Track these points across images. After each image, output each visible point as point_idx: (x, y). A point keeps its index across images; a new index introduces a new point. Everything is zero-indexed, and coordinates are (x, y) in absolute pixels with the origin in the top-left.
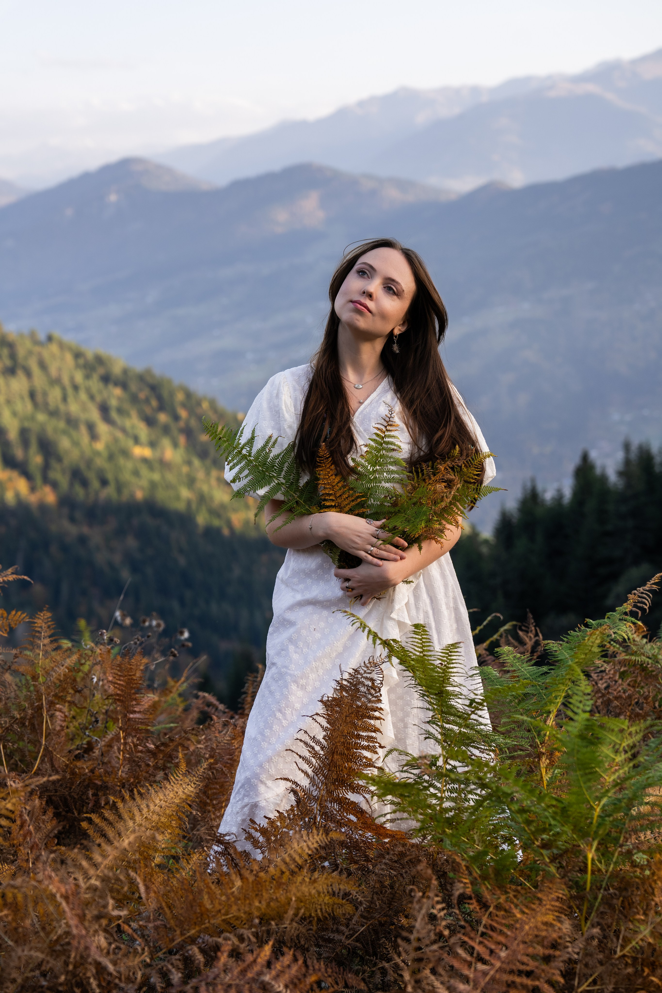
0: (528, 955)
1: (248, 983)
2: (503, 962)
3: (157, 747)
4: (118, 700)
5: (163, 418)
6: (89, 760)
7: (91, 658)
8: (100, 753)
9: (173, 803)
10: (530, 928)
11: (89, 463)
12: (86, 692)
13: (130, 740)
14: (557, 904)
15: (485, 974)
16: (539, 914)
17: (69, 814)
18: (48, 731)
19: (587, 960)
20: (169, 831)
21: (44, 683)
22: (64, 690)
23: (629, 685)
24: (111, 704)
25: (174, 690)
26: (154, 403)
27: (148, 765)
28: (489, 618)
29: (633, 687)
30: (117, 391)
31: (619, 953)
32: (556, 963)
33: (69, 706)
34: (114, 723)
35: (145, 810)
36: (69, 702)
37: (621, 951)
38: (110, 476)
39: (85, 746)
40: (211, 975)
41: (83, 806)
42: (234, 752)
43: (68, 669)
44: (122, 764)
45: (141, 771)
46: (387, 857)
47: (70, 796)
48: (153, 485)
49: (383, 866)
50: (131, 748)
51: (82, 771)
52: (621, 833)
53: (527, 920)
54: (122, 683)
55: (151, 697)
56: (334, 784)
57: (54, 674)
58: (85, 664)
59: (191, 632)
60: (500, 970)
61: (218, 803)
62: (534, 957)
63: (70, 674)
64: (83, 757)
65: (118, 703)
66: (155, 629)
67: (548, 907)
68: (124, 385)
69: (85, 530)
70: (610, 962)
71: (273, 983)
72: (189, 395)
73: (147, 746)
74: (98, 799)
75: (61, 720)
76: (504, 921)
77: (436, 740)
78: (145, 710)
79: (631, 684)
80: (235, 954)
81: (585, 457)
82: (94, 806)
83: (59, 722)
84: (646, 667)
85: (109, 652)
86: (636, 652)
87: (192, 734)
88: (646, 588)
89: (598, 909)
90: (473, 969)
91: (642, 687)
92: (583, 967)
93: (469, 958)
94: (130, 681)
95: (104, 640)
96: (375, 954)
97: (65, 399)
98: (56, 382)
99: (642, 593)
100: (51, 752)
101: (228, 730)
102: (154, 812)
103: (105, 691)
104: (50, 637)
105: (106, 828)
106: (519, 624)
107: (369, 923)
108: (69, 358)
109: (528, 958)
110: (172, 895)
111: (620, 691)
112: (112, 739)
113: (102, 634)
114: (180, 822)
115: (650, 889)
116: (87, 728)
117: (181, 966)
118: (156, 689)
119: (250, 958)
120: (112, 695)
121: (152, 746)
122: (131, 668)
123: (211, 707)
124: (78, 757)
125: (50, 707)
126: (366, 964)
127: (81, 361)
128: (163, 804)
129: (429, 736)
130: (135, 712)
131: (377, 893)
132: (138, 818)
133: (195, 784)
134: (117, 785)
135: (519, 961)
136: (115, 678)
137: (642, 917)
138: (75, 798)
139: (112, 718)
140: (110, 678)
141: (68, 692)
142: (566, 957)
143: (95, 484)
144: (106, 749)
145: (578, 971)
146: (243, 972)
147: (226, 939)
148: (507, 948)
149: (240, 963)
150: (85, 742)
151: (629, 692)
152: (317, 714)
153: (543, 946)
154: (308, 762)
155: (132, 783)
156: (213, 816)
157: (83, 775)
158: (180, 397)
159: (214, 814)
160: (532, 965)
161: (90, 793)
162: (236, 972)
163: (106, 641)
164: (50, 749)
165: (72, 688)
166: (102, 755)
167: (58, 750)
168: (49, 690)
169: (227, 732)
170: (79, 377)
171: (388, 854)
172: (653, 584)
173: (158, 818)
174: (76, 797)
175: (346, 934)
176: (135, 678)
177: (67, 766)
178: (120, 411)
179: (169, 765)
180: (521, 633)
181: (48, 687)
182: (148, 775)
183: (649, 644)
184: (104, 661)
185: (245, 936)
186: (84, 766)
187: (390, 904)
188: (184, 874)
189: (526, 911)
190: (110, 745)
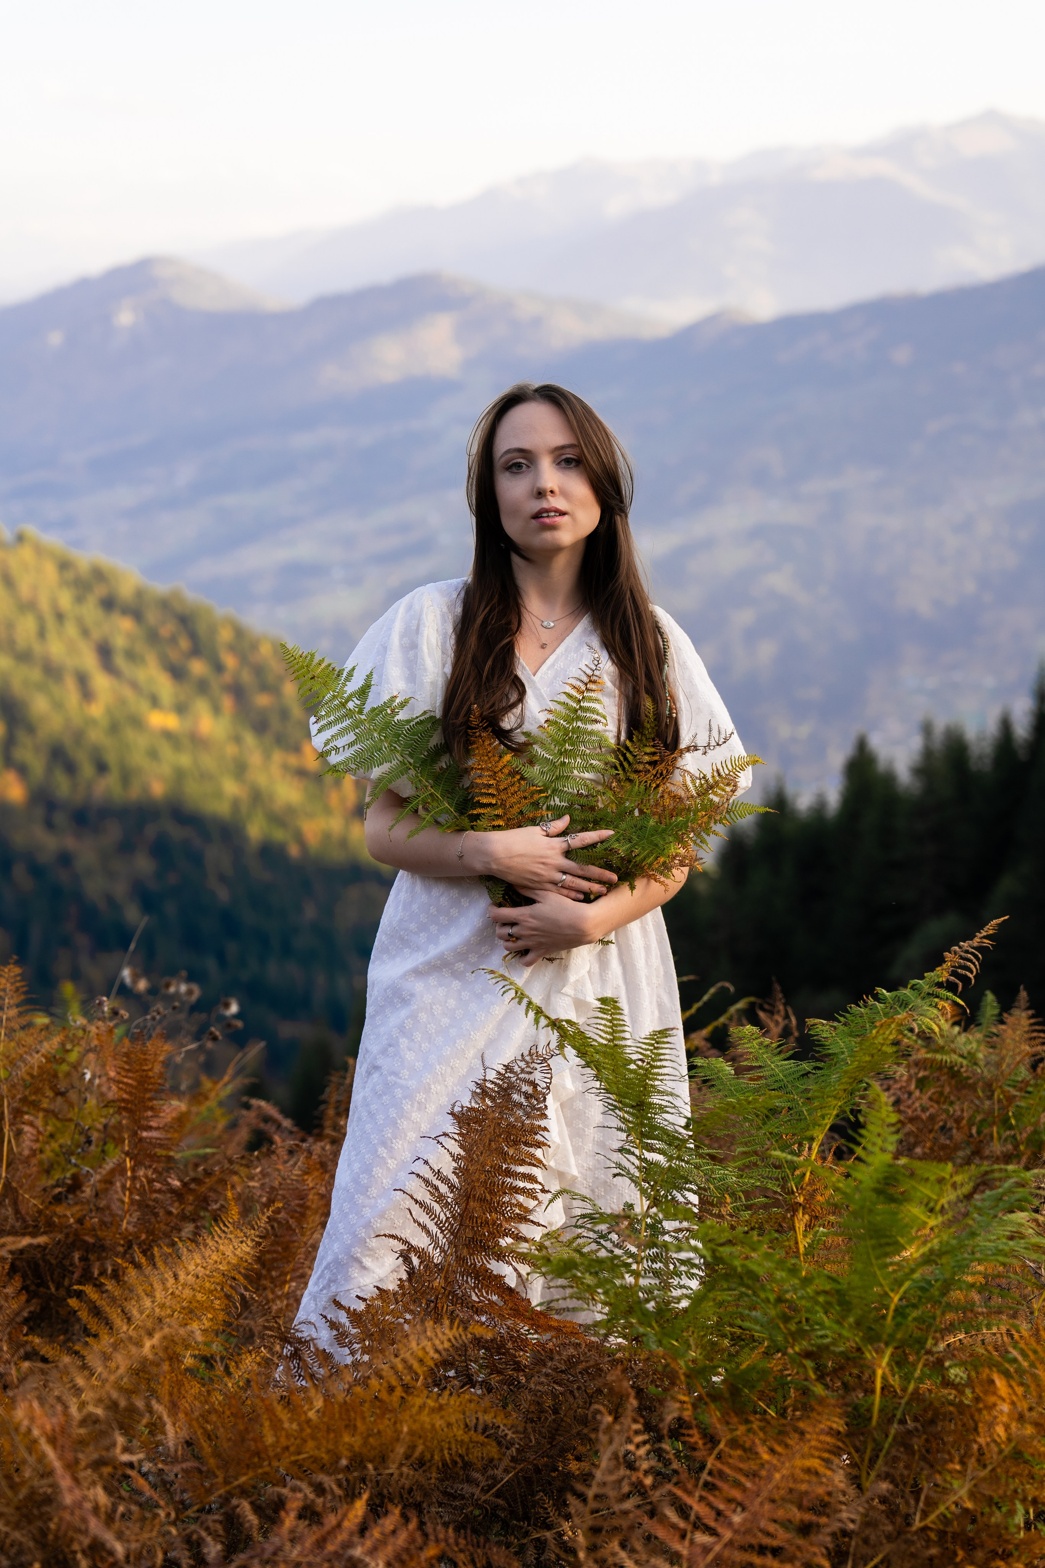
0: (775, 1521)
1: (329, 1561)
2: (736, 1532)
3: (185, 1185)
4: (125, 1109)
5: (198, 667)
6: (76, 1204)
7: (83, 1043)
8: (94, 1193)
9: (217, 1269)
10: (783, 1476)
11: (79, 736)
12: (73, 1096)
13: (141, 1173)
14: (828, 1439)
15: (706, 1550)
16: (798, 1456)
17: (42, 1289)
18: (12, 1156)
19: (867, 1532)
20: (210, 1316)
21: (6, 1079)
22: (38, 1091)
23: (931, 1099)
24: (112, 1115)
25: (212, 1095)
26: (184, 644)
27: (170, 1213)
28: (712, 990)
29: (938, 1102)
30: (126, 624)
31: (917, 1524)
32: (821, 1537)
33: (45, 1117)
34: (116, 1147)
35: (172, 1281)
36: (46, 1111)
37: (921, 1520)
38: (111, 758)
39: (69, 1182)
40: (269, 1548)
41: (64, 1277)
42: (307, 1195)
43: (46, 1057)
44: (129, 1210)
45: (159, 1222)
46: (549, 1364)
47: (44, 1261)
48: (180, 775)
49: (543, 1379)
50: (142, 1186)
51: (63, 1220)
52: (927, 1331)
53: (779, 1464)
54: (130, 1081)
55: (176, 1106)
56: (467, 1246)
57: (22, 1065)
58: (71, 1050)
59: (241, 1005)
60: (730, 1544)
61: (280, 1275)
62: (786, 1524)
63: (49, 1066)
64: (66, 1198)
65: (124, 1114)
66: (185, 998)
67: (813, 1443)
68: (136, 613)
69: (70, 843)
70: (903, 1537)
71: (367, 1559)
72: (239, 632)
73: (168, 1184)
74: (89, 1266)
75: (32, 1141)
76: (741, 1465)
77: (633, 1179)
78: (166, 1125)
79: (935, 1097)
80: (309, 1514)
81: (862, 746)
82: (81, 1276)
83: (28, 1143)
84: (959, 1071)
85: (110, 1031)
86: (943, 1048)
87: (242, 1165)
88: (976, 942)
89: (888, 1453)
90: (687, 1543)
91: (952, 1103)
92: (860, 1543)
93: (682, 1524)
94: (143, 1080)
95: (103, 1012)
96: (526, 1517)
97: (42, 633)
98: (28, 606)
99: (967, 952)
100: (15, 1190)
101: (298, 1160)
102: (184, 1285)
103: (102, 1095)
104: (18, 1006)
105: (108, 1309)
106: (758, 1001)
107: (519, 1467)
108: (50, 570)
109: (777, 1526)
110: (214, 1418)
111: (916, 1110)
112: (112, 1172)
113: (101, 1004)
114: (226, 1302)
115: (971, 1422)
116: (72, 1154)
117: (221, 1532)
118: (184, 1093)
119: (331, 1520)
120: (113, 1101)
121: (177, 1183)
122: (145, 1060)
123: (269, 1124)
124: (58, 1199)
125: (15, 1118)
126: (512, 1534)
127: (70, 575)
128: (200, 1271)
129: (621, 1172)
130: (150, 1128)
131: (532, 1421)
132: (159, 1295)
133: (253, 1240)
134: (119, 1244)
135: (761, 1530)
136: (119, 1073)
137: (958, 1467)
138: (51, 1264)
139: (114, 1138)
140: (112, 1074)
141: (43, 1095)
142: (836, 1526)
143: (87, 770)
144: (103, 1186)
145: (852, 1550)
146: (321, 1543)
147: (294, 1489)
148: (744, 1509)
149: (314, 1528)
150: (68, 1175)
151: (932, 1111)
152: (445, 1135)
153: (800, 1507)
154: (429, 1210)
155: (144, 1242)
156: (271, 1296)
157: (66, 1227)
158: (225, 635)
159: (273, 1292)
160: (782, 1537)
161: (77, 1256)
162: (309, 1543)
163: (107, 1015)
164: (14, 1185)
165: (51, 1088)
166: (97, 1195)
167: (26, 1187)
168: (14, 1092)
169: (296, 1164)
170: (65, 600)
171: (552, 1359)
172: (985, 937)
173: (191, 1293)
174: (53, 1262)
175: (481, 1485)
176: (151, 1074)
177: (40, 1212)
178: (131, 656)
179: (202, 1214)
180: (762, 1015)
181: (13, 1086)
182: (168, 1229)
183: (963, 1035)
184: (102, 1046)
185: (326, 1486)
186: (68, 1213)
187: (552, 1438)
188: (230, 1385)
189: (779, 1449)
190: (108, 1181)
